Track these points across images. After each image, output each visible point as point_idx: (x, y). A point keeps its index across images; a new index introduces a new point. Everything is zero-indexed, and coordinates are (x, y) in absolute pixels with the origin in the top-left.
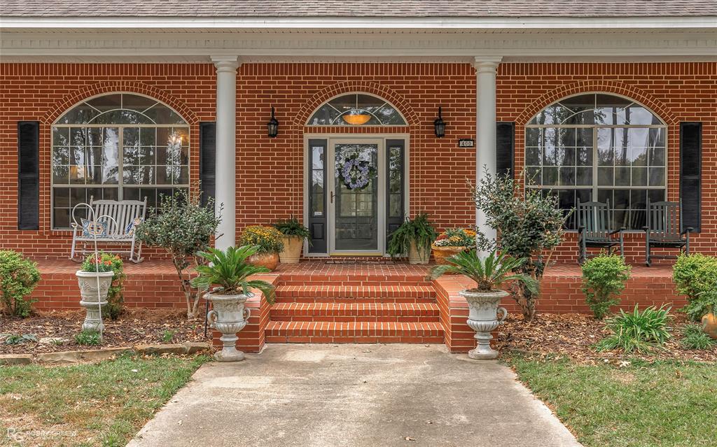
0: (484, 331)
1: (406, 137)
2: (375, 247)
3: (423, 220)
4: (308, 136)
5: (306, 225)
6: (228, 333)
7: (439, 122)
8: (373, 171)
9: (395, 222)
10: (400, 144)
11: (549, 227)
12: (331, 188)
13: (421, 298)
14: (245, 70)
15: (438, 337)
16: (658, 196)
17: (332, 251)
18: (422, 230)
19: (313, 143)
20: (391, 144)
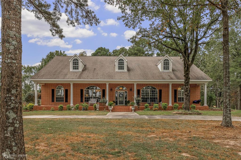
0: (133, 110)
1: (127, 91)
2: (123, 104)
3: (129, 101)
4: (115, 91)
5: (115, 101)
6: (110, 110)
7: (131, 89)
8: (123, 95)
9: (126, 101)
10: (126, 92)
11: (140, 101)
12: (118, 97)
13: (128, 108)
14: (109, 84)
15: (130, 111)
16: (157, 98)
17: (118, 105)
18: (129, 102)
19: (116, 92)
20: (125, 92)
